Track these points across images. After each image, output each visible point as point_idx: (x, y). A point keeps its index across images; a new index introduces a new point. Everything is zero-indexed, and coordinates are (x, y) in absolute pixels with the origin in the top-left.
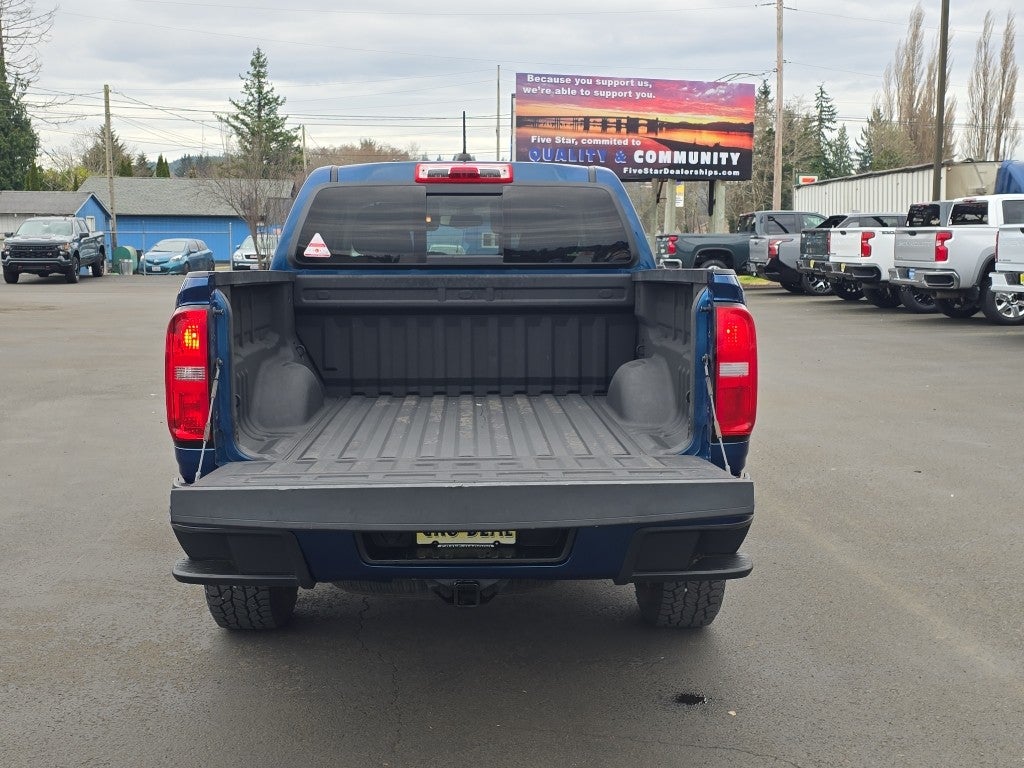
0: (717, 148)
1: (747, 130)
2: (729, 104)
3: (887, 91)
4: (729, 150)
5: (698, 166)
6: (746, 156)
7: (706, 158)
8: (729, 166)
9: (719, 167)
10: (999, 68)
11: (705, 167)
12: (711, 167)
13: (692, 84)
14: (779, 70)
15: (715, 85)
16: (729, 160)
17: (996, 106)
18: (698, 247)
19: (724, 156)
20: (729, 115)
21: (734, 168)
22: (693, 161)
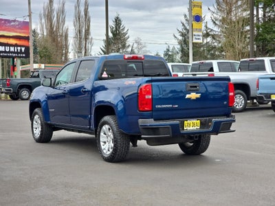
0: (16, 45)
1: (27, 39)
2: (20, 28)
3: (41, 23)
4: (20, 46)
5: (9, 52)
6: (27, 49)
7: (12, 49)
8: (21, 52)
9: (17, 53)
10: (84, 16)
11: (12, 52)
12: (14, 52)
13: (6, 20)
14: (30, 16)
15: (14, 21)
16: (21, 50)
17: (84, 31)
18: (19, 83)
19: (19, 48)
20: (20, 33)
21: (23, 53)
22: (8, 50)
